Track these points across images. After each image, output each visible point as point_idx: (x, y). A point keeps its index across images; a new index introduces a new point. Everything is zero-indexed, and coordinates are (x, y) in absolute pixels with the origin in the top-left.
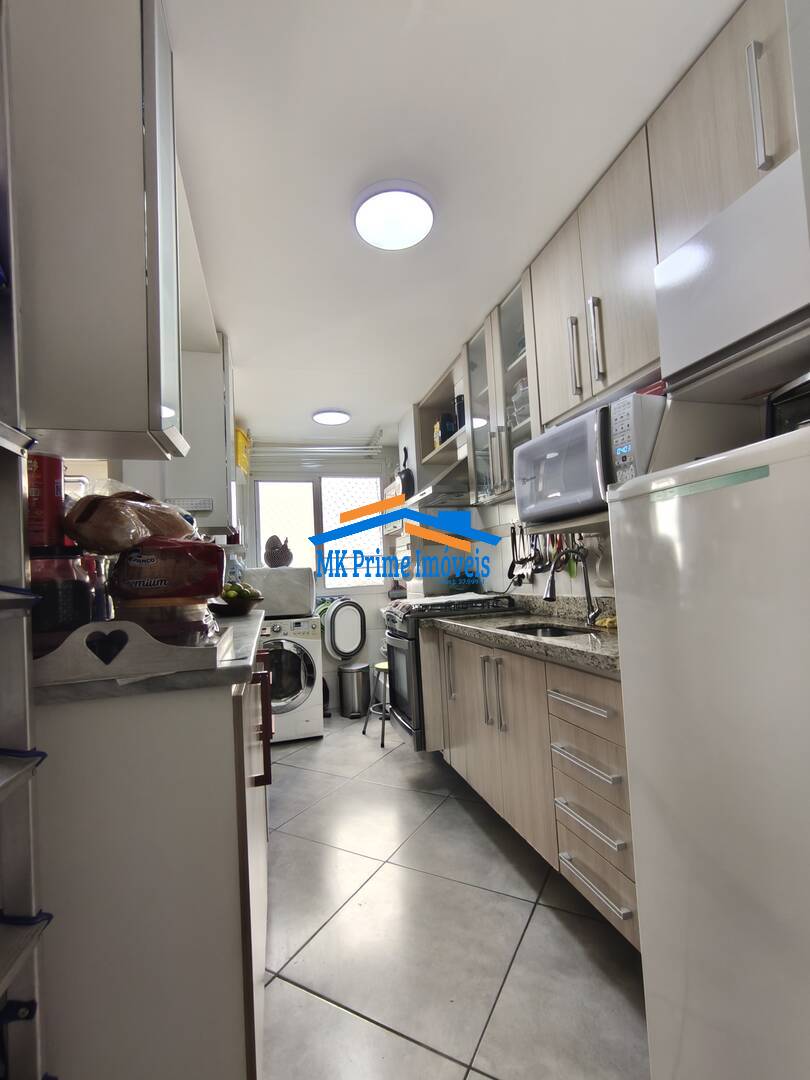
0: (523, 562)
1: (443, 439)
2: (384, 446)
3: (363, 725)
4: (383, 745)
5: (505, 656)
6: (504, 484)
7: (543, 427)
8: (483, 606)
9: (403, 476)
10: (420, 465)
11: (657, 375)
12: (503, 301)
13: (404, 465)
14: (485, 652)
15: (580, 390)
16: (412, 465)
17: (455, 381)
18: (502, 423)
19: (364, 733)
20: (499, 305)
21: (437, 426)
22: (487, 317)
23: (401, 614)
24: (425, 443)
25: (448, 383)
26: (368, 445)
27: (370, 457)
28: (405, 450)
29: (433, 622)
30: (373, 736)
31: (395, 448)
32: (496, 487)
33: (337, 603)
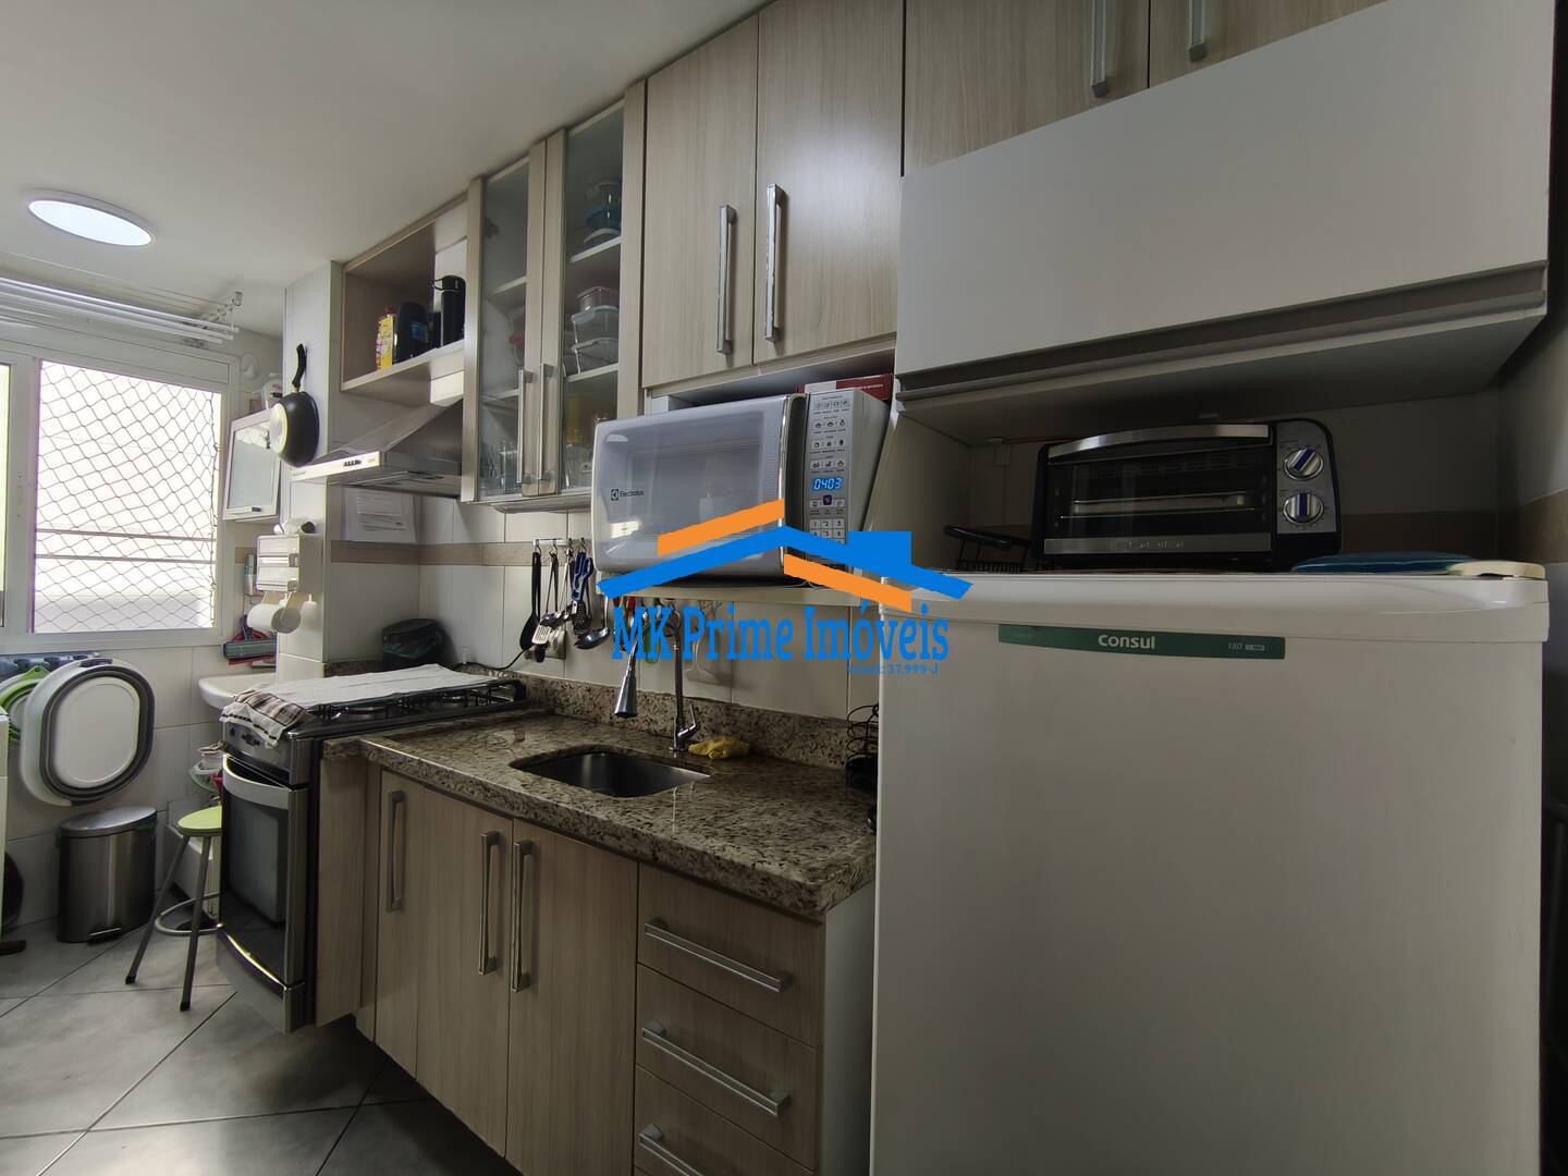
0: (554, 623)
1: (400, 354)
2: (242, 329)
3: (131, 955)
4: (185, 1006)
5: (539, 837)
6: (546, 478)
7: (645, 392)
8: (464, 702)
9: (291, 407)
10: (336, 393)
11: (884, 364)
12: (577, 123)
13: (296, 383)
14: (491, 824)
15: (729, 347)
16: (318, 385)
17: (439, 243)
18: (552, 357)
19: (130, 980)
20: (567, 129)
21: (387, 324)
22: (538, 142)
23: (277, 729)
24: (353, 352)
25: (421, 243)
26: (195, 315)
27: (199, 344)
28: (302, 352)
29: (358, 745)
30: (155, 982)
31: (275, 342)
32: (528, 481)
33: (72, 670)
